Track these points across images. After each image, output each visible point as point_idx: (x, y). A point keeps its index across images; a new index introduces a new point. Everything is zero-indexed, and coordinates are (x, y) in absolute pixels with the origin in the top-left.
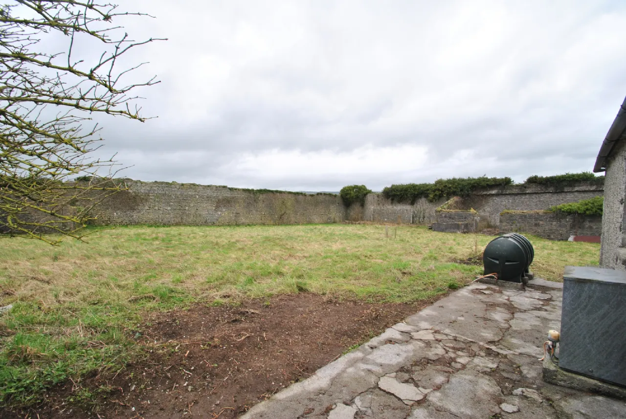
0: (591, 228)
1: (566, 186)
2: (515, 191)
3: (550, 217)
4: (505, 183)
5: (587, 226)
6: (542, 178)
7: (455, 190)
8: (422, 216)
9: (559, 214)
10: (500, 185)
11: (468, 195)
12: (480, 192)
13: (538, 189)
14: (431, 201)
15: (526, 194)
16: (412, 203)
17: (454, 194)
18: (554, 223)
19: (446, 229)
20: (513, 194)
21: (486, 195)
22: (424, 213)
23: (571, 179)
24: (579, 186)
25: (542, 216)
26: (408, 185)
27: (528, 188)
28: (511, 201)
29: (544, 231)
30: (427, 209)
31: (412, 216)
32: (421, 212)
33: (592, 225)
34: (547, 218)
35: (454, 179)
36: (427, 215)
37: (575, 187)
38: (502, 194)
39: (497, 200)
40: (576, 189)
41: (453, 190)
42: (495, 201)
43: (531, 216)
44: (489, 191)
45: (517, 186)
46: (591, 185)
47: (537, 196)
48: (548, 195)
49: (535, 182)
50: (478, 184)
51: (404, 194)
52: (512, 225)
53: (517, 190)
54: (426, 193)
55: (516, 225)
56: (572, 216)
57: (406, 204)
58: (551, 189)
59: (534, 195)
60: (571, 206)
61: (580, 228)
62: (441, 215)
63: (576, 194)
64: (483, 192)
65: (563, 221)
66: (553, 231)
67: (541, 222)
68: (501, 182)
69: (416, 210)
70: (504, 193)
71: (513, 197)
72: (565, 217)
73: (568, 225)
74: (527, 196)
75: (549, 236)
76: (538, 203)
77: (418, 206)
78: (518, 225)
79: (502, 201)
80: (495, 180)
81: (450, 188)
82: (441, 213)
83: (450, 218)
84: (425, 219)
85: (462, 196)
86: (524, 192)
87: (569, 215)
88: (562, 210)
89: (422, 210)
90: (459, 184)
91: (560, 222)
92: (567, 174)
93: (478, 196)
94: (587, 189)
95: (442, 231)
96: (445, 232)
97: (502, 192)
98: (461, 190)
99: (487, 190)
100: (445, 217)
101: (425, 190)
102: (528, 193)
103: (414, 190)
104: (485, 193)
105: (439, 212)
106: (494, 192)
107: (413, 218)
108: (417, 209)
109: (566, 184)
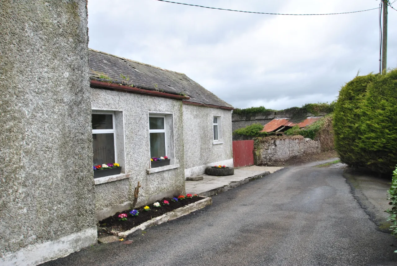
1: (251, 116)
23: (253, 111)
24: (258, 116)
40: (256, 118)
46: (263, 115)
48: (243, 123)
58: (244, 118)
60: (241, 130)
94: (261, 118)
109: (251, 114)
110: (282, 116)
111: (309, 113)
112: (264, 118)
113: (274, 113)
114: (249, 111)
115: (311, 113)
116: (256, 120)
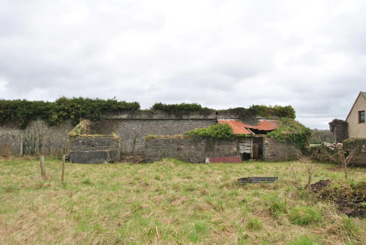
0: (218, 149)
1: (184, 114)
2: (144, 116)
3: (190, 142)
4: (135, 107)
5: (216, 148)
6: (166, 106)
7: (84, 111)
8: (37, 144)
9: (196, 139)
10: (131, 109)
11: (99, 119)
12: (110, 116)
13: (163, 116)
14: (51, 124)
15: (153, 120)
16: (23, 127)
17: (84, 116)
18: (193, 147)
19: (89, 159)
20: (142, 119)
21: (117, 119)
22: (40, 141)
23: (188, 108)
24: (193, 115)
25: (183, 140)
26: (16, 101)
27: (155, 114)
28: (140, 126)
29: (185, 155)
30: (45, 134)
31: (22, 144)
32: (35, 139)
33: (219, 147)
34: (187, 143)
35: (81, 99)
36: (45, 142)
37: (190, 115)
38: (133, 119)
39: (127, 125)
40: (191, 117)
41: (81, 111)
42: (126, 126)
43: (173, 140)
44: (120, 115)
45: (146, 112)
46: (201, 114)
47: (162, 122)
48: (170, 122)
49: (160, 109)
50: (108, 106)
51: (10, 114)
52: (157, 151)
53: (145, 116)
54: (44, 114)
55: (161, 151)
56: (206, 140)
57: (12, 128)
58: (173, 117)
59: (160, 121)
60: (205, 130)
61: (211, 150)
62: (77, 141)
63: (191, 121)
64: (114, 116)
65: (199, 145)
66: (192, 154)
67: (182, 147)
68: (131, 106)
69: (29, 137)
70: (134, 118)
71: (142, 122)
72: (200, 142)
73: (203, 148)
74: (154, 122)
75: (189, 160)
76: (163, 128)
77: (32, 131)
78: (162, 150)
79: (132, 127)
80: (124, 103)
81: (78, 109)
82: (77, 138)
83: (89, 145)
84: (42, 148)
85: (92, 119)
86: (153, 118)
87: (204, 139)
88: (199, 134)
89: (37, 135)
90: (88, 105)
91: (197, 145)
92: (183, 103)
93: (109, 120)
94: (198, 118)
95: (84, 161)
96: (89, 163)
97: (132, 117)
98: (92, 112)
99: (117, 114)
100: (83, 143)
101: (44, 110)
102: (155, 119)
103: (27, 109)
104: (115, 117)
105: (75, 137)
106: (124, 116)
107: (24, 147)
108: (30, 135)
109: (183, 112)
110: (226, 117)
111: (259, 115)
112: (202, 117)
113: (215, 113)
114: (181, 107)
115: (261, 115)
116: (192, 119)
